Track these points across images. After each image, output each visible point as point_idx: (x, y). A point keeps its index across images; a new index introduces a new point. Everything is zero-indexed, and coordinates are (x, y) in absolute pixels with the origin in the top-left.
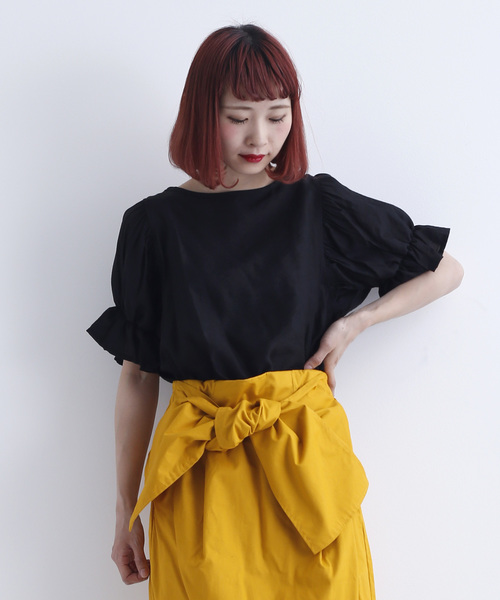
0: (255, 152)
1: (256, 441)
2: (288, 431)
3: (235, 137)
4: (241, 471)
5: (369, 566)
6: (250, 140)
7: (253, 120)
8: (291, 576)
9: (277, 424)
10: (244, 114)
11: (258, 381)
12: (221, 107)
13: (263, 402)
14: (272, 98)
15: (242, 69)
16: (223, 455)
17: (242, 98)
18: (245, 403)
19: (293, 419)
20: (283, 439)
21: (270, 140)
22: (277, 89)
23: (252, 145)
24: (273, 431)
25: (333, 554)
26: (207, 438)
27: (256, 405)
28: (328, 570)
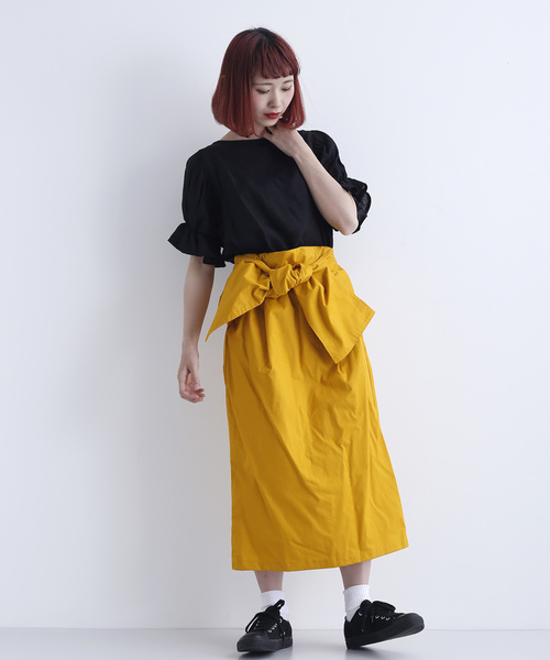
0: (275, 112)
1: (297, 291)
2: (318, 284)
3: (261, 102)
4: (287, 311)
5: (370, 371)
6: (271, 104)
7: (273, 90)
8: (319, 379)
9: (311, 280)
10: (267, 88)
11: (296, 252)
12: (253, 84)
13: (302, 265)
14: (285, 76)
15: (266, 59)
16: (275, 301)
17: (266, 77)
18: (290, 267)
19: (320, 276)
20: (316, 289)
21: (283, 103)
22: (288, 70)
23: (273, 107)
24: (309, 285)
25: (346, 365)
26: (267, 288)
27: (297, 267)
28: (344, 376)
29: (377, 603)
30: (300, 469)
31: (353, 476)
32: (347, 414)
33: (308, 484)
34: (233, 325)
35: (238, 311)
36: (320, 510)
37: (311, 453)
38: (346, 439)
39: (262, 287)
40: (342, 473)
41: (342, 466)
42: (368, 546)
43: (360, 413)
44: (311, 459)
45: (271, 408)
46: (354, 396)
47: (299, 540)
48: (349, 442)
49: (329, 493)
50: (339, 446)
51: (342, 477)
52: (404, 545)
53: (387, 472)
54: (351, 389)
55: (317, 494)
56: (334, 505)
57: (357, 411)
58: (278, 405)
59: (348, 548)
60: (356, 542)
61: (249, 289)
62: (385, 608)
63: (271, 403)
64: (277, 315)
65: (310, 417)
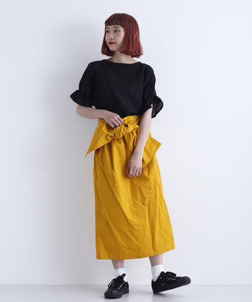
1: (126, 137)
2: (135, 134)
4: (122, 145)
9: (132, 132)
13: (129, 125)
16: (116, 140)
18: (123, 125)
19: (136, 130)
24: (131, 134)
25: (147, 169)
26: (113, 135)
27: (126, 126)
28: (146, 174)
29: (168, 273)
30: (127, 216)
31: (150, 218)
32: (148, 191)
33: (130, 222)
34: (97, 151)
35: (100, 145)
36: (135, 233)
37: (132, 209)
38: (147, 202)
39: (110, 134)
40: (145, 217)
41: (146, 213)
42: (157, 249)
43: (153, 191)
44: (132, 211)
45: (114, 188)
46: (151, 183)
47: (126, 246)
48: (148, 203)
49: (140, 226)
50: (144, 205)
51: (145, 219)
52: (173, 247)
53: (166, 215)
54: (149, 180)
55: (134, 227)
56: (142, 231)
57: (152, 190)
58: (118, 187)
59: (148, 250)
60: (151, 247)
61: (105, 135)
62: (172, 275)
63: (114, 186)
64: (117, 147)
65: (131, 192)
